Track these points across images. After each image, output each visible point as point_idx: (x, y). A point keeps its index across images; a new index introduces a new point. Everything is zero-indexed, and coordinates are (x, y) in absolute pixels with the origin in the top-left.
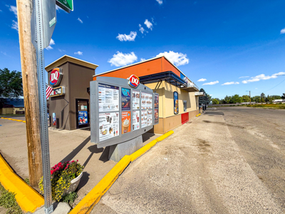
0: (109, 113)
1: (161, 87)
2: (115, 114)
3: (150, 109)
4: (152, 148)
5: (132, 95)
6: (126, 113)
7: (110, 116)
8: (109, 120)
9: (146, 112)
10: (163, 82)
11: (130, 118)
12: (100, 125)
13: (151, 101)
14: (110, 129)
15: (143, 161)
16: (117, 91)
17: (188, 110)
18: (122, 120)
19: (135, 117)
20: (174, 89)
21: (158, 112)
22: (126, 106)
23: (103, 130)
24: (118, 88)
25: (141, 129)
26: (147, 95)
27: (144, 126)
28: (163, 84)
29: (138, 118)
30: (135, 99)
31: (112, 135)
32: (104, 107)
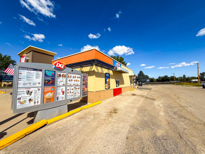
0: (30, 88)
1: (92, 70)
2: (37, 89)
3: (77, 85)
5: (56, 76)
6: (49, 88)
7: (30, 90)
8: (29, 93)
9: (73, 88)
10: (94, 66)
11: (54, 92)
12: (18, 97)
13: (79, 79)
14: (30, 100)
16: (40, 73)
18: (44, 93)
19: (59, 91)
20: (105, 71)
21: (86, 87)
22: (50, 82)
23: (21, 100)
24: (41, 70)
25: (66, 100)
26: (74, 75)
27: (70, 96)
28: (94, 68)
29: (63, 92)
30: (61, 79)
31: (32, 104)
32: (24, 84)
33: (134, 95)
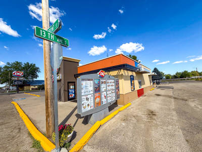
0: (87, 95)
1: (120, 74)
2: (91, 96)
3: (113, 90)
4: (115, 115)
5: (101, 83)
6: (97, 94)
7: (88, 97)
8: (87, 99)
9: (110, 92)
10: (122, 70)
11: (100, 97)
12: (83, 103)
13: (114, 84)
14: (88, 105)
15: (109, 125)
16: (92, 82)
17: (143, 87)
18: (95, 99)
19: (103, 96)
20: (130, 73)
21: (119, 91)
22: (97, 89)
23: (84, 106)
24: (92, 80)
25: (107, 103)
26: (111, 81)
27: (109, 101)
28: (122, 72)
29: (105, 97)
30: (103, 84)
31: (89, 108)
32: (85, 92)
33: (158, 95)
